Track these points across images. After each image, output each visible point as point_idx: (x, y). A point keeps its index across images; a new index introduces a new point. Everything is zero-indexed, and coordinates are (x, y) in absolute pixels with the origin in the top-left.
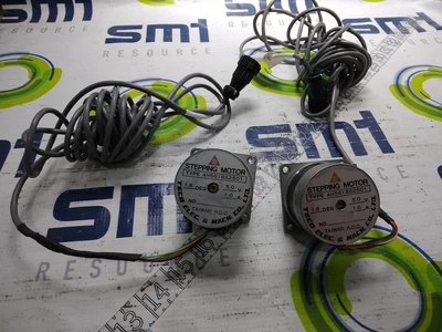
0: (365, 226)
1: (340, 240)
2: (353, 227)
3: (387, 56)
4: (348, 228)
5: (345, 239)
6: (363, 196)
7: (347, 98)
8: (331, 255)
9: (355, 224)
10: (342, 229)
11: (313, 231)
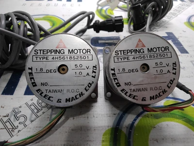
0: (167, 89)
1: (144, 99)
2: (156, 89)
3: (182, 10)
4: (151, 89)
5: (148, 98)
6: (165, 61)
7: (157, 26)
8: (140, 118)
9: (158, 85)
10: (146, 89)
11: (119, 89)
